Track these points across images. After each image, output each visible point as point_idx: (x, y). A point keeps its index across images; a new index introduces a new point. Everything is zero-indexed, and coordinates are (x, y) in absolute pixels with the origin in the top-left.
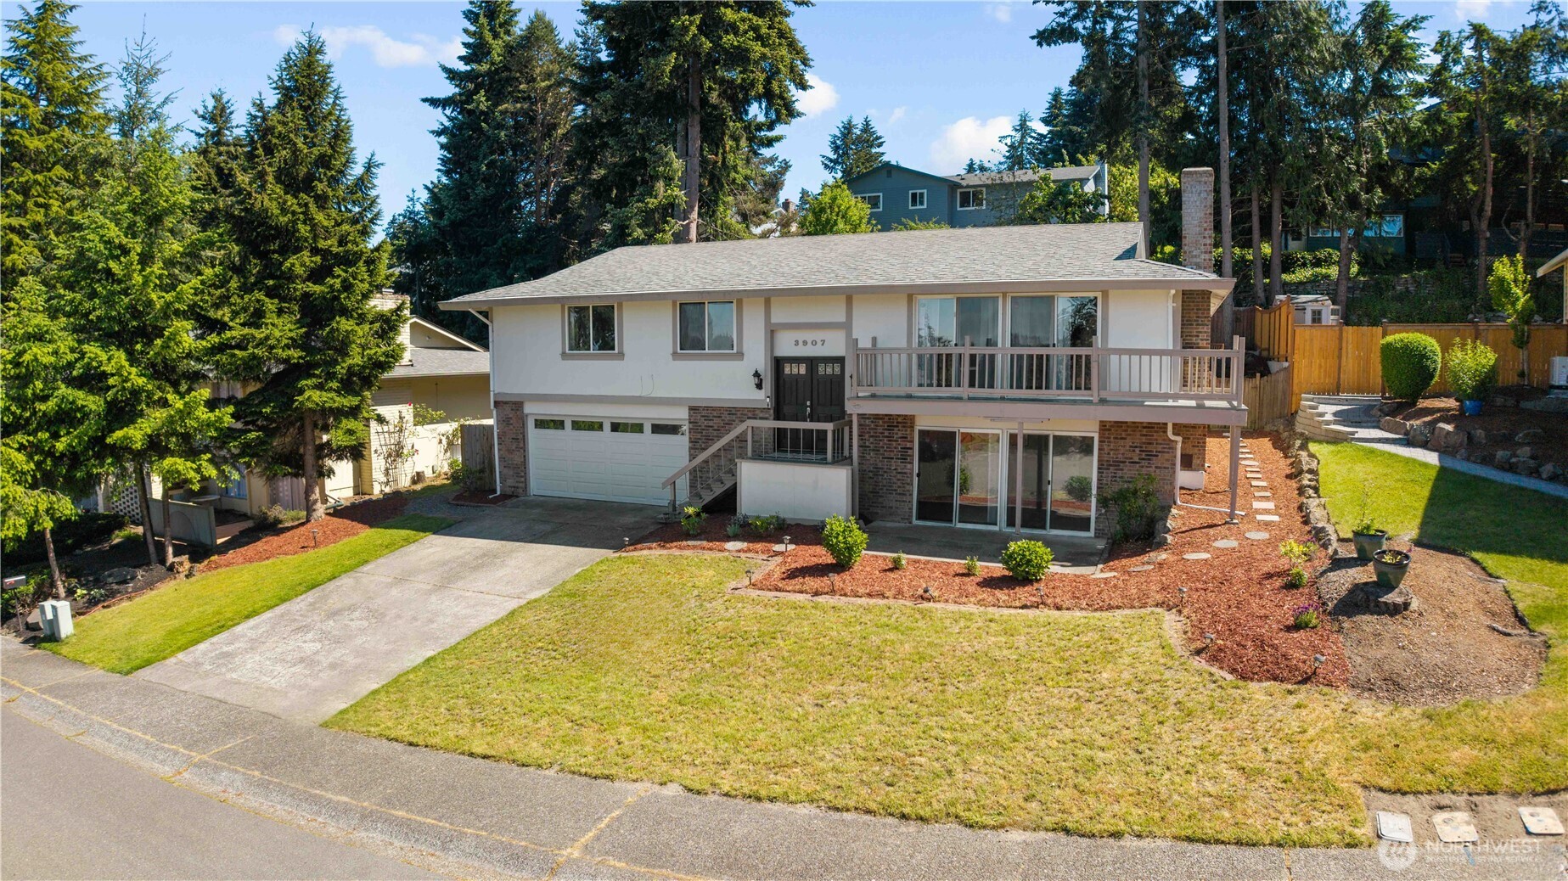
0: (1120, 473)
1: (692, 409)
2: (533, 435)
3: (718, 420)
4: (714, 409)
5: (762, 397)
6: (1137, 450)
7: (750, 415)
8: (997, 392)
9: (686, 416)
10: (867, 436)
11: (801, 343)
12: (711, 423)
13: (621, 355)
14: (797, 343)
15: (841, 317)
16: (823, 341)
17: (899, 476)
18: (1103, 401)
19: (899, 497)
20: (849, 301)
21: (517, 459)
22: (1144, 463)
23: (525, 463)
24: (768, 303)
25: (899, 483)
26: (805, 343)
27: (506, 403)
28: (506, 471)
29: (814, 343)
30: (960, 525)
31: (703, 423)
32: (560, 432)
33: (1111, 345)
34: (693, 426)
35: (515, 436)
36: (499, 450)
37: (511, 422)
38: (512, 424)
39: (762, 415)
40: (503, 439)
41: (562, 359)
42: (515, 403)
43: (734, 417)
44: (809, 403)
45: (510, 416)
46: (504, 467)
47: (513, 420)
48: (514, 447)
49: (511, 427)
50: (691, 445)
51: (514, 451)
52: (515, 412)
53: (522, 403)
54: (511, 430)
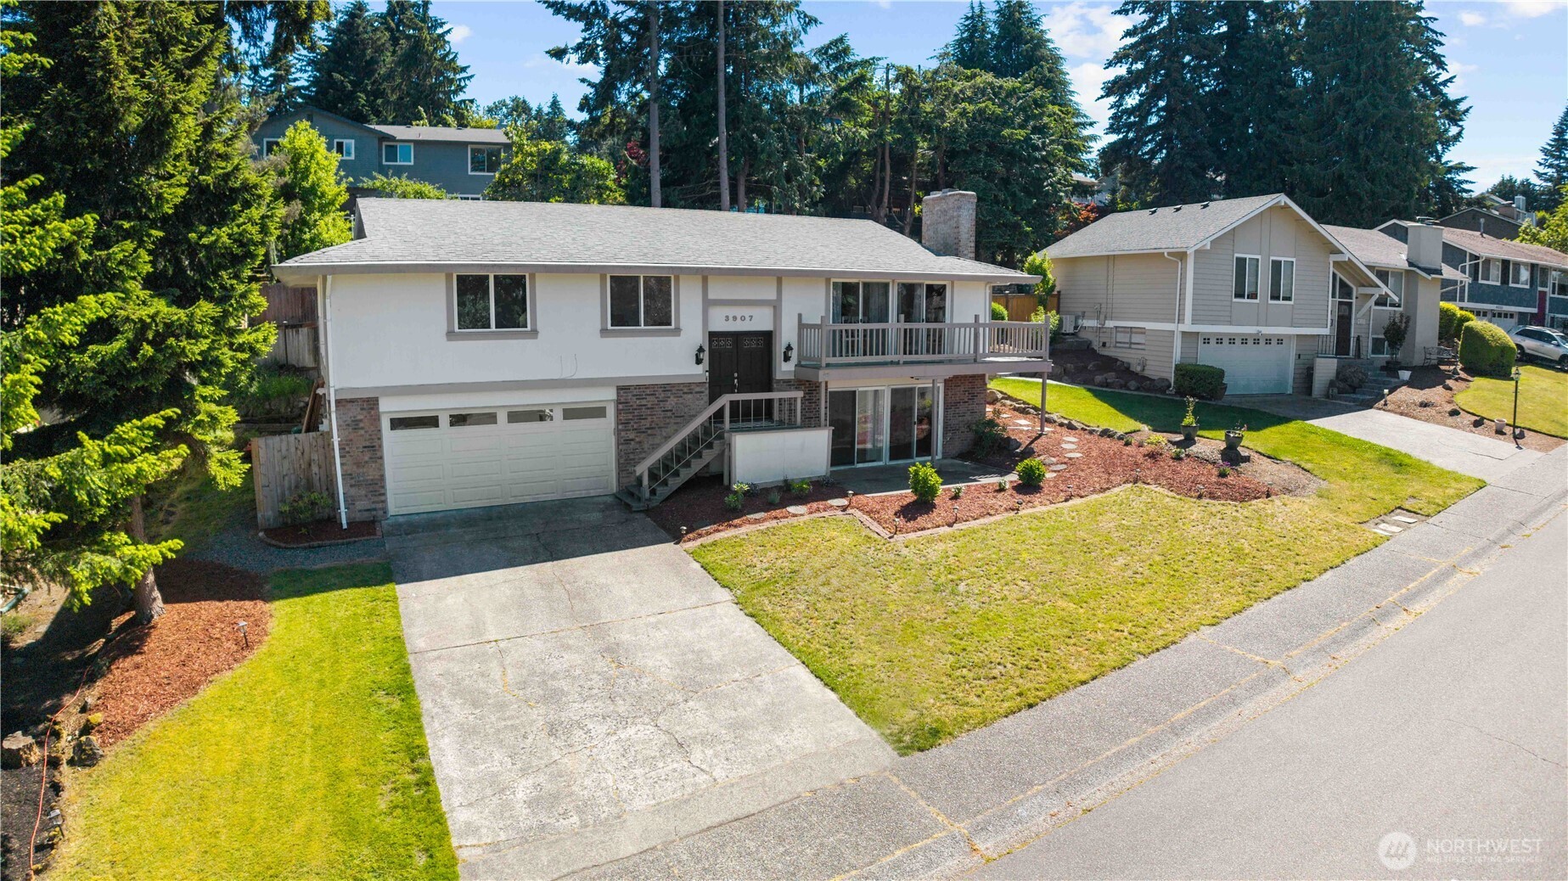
0: (957, 411)
1: (619, 389)
2: (392, 441)
3: (652, 398)
4: (646, 387)
5: (700, 372)
7: (685, 390)
8: (888, 358)
9: (614, 397)
11: (731, 319)
12: (644, 402)
13: (534, 333)
14: (727, 318)
15: (773, 296)
16: (751, 317)
18: (950, 362)
20: (779, 281)
21: (372, 474)
22: (970, 402)
23: (382, 478)
24: (705, 280)
26: (735, 318)
27: (352, 401)
28: (353, 491)
29: (743, 318)
30: (860, 465)
31: (635, 402)
32: (432, 431)
33: (955, 322)
34: (621, 407)
35: (368, 444)
36: (342, 464)
37: (361, 425)
38: (362, 428)
39: (698, 389)
40: (347, 449)
41: (448, 340)
42: (368, 400)
43: (669, 394)
44: (736, 375)
45: (359, 417)
46: (351, 486)
47: (361, 420)
48: (366, 458)
49: (362, 432)
50: (620, 427)
51: (366, 462)
52: (365, 412)
53: (376, 400)
54: (362, 436)
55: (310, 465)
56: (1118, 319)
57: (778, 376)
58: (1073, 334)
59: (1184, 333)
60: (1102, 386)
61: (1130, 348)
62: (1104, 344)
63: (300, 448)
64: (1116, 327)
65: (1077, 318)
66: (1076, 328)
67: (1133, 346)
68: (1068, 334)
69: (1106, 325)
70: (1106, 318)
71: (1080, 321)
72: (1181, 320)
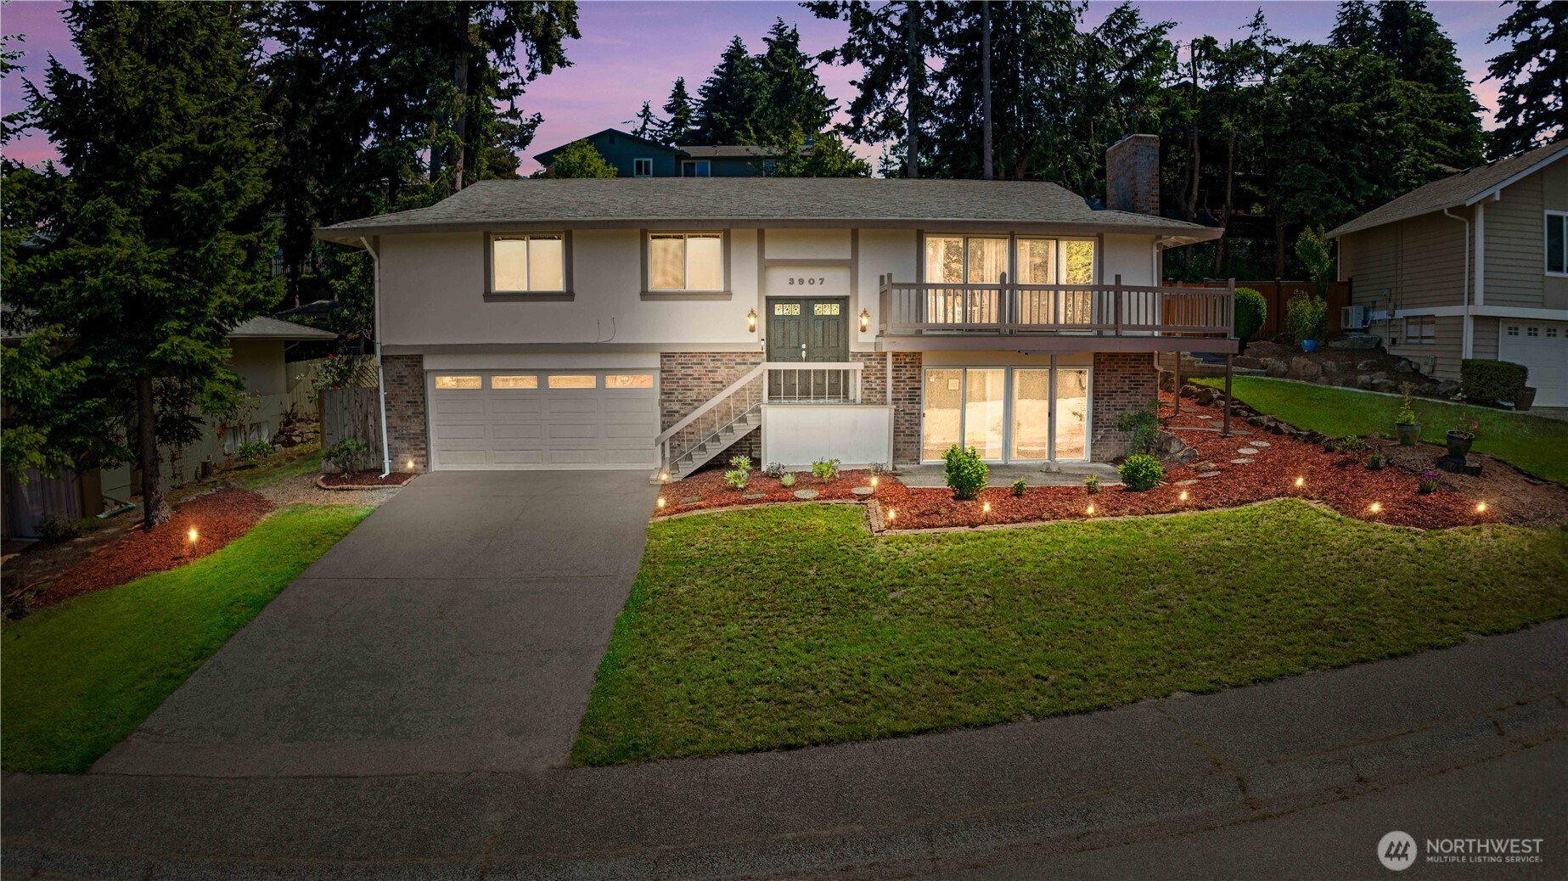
0: (1112, 402)
1: (663, 356)
2: (436, 398)
3: (700, 367)
4: (693, 355)
5: (754, 341)
6: (1127, 380)
7: (738, 360)
9: (657, 364)
10: (873, 378)
11: (796, 282)
12: (689, 371)
13: (570, 295)
14: (792, 281)
15: (847, 256)
16: (822, 280)
17: (907, 417)
19: (907, 439)
20: (855, 235)
21: (414, 428)
23: (425, 432)
24: (760, 235)
25: (907, 424)
26: (801, 281)
27: (398, 357)
28: (397, 444)
29: (812, 282)
31: (680, 371)
34: (664, 375)
35: (411, 399)
36: (387, 417)
37: (406, 381)
38: (407, 384)
39: (753, 360)
40: (393, 403)
41: (486, 301)
42: (411, 357)
43: (719, 363)
44: (804, 346)
45: (404, 373)
46: (396, 438)
47: (405, 377)
48: (410, 413)
49: (406, 388)
50: (663, 397)
51: (409, 417)
52: (409, 369)
53: (421, 356)
54: (406, 391)
55: (367, 417)
56: (1408, 306)
57: (853, 348)
58: (1361, 330)
59: (1476, 318)
60: (1365, 388)
61: (1421, 344)
62: (1394, 341)
63: (359, 400)
64: (1407, 318)
65: (1366, 311)
66: (1365, 322)
67: (1425, 341)
68: (1355, 330)
69: (1396, 317)
70: (1395, 307)
71: (1371, 314)
72: (1471, 301)
